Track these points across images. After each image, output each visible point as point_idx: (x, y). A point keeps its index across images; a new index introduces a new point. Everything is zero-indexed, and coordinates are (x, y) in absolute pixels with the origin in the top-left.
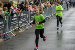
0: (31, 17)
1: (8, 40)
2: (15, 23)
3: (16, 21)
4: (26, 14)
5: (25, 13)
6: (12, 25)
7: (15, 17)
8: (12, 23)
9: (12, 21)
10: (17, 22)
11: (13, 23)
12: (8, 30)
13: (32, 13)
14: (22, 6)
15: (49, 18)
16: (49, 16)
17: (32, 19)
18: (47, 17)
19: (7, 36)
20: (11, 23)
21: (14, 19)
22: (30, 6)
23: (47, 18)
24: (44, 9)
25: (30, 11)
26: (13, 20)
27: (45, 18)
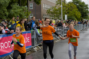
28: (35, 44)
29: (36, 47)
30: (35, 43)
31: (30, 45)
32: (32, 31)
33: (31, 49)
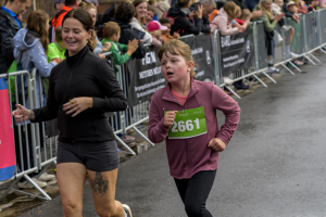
0: (225, 60)
1: (124, 164)
2: (152, 88)
3: (156, 83)
4: (201, 50)
5: (197, 47)
6: (140, 98)
7: (152, 66)
8: (141, 91)
9: (141, 82)
10: (160, 85)
11: (145, 90)
12: (123, 121)
13: (226, 43)
14: (182, 14)
15: (306, 62)
16: (308, 54)
17: (229, 68)
18: (297, 56)
19: (121, 146)
20: (136, 89)
21: (149, 73)
22: (218, 12)
23: (299, 63)
24: (281, 23)
25: (221, 35)
26: (142, 75)
27: (289, 60)
28: (37, 156)
29: (44, 176)
30: (37, 147)
31: (6, 166)
32: (13, 73)
33: (12, 190)
